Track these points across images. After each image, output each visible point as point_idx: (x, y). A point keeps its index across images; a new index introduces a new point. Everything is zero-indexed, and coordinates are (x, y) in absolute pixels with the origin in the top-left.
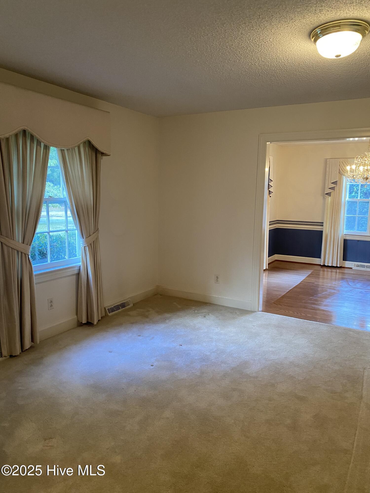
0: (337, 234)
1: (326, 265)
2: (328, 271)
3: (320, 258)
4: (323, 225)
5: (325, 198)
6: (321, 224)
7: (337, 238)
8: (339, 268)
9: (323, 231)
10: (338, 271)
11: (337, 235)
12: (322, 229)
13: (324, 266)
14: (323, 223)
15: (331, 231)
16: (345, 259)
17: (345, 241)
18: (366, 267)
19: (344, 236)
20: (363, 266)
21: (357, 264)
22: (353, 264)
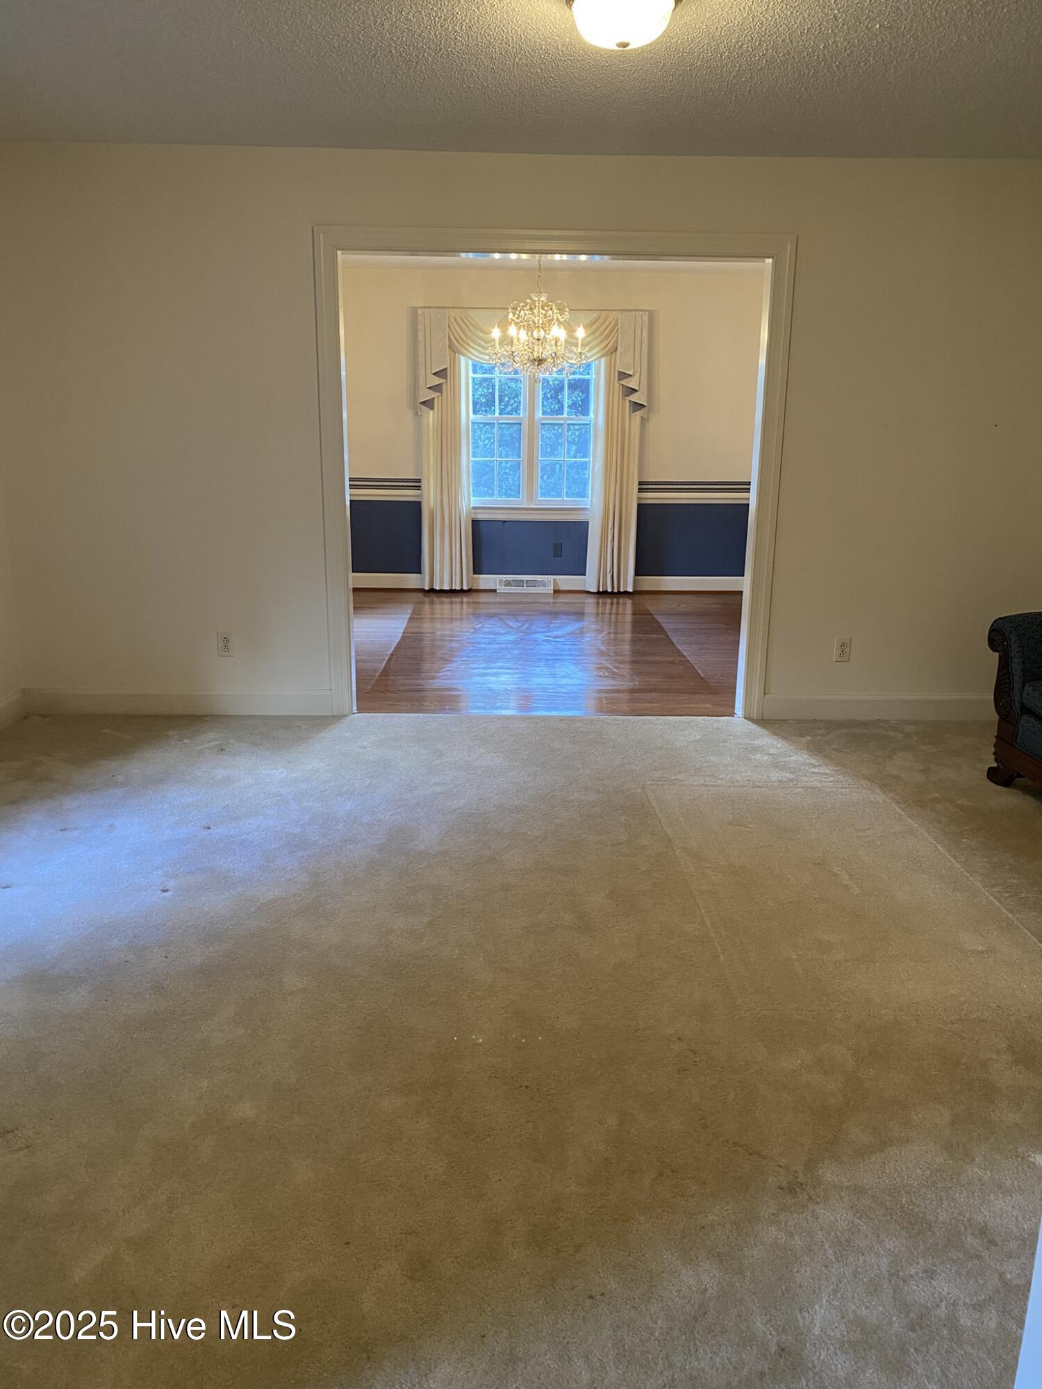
0: (458, 507)
1: (438, 588)
2: (442, 603)
3: (420, 573)
4: (420, 486)
5: (420, 414)
6: (416, 484)
7: (457, 519)
8: (466, 594)
9: (420, 502)
10: (465, 600)
11: (455, 510)
12: (420, 496)
13: (432, 591)
14: (419, 481)
15: (442, 500)
16: (477, 569)
17: (476, 524)
18: (525, 585)
19: (472, 511)
20: (519, 583)
21: (504, 580)
22: (498, 581)
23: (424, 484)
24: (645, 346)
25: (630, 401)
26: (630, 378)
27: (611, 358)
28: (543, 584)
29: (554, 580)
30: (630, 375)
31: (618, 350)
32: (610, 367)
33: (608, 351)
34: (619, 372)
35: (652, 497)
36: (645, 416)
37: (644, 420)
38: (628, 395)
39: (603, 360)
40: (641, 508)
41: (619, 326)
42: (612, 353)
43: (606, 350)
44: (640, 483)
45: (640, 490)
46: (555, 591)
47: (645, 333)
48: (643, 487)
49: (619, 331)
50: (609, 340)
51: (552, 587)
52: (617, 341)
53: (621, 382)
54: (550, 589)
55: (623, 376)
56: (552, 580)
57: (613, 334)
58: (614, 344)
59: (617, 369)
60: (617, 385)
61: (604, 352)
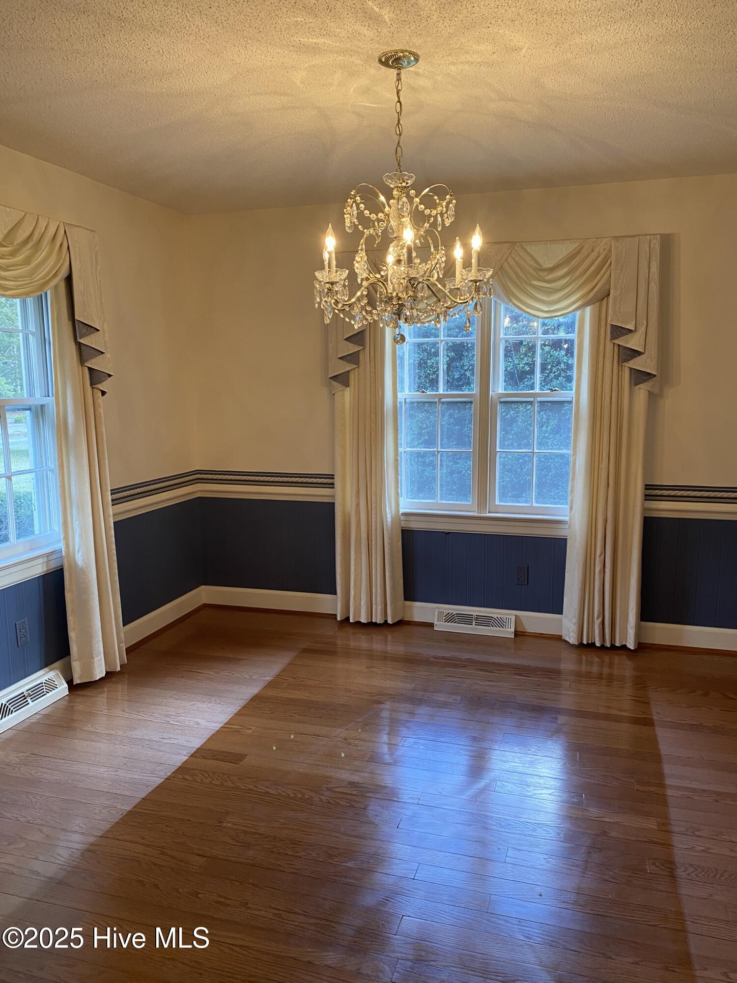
0: (376, 514)
1: (354, 619)
3: (334, 593)
4: (333, 484)
5: (332, 392)
6: (328, 481)
7: (378, 528)
8: (391, 629)
9: (334, 503)
10: (390, 638)
11: (376, 518)
12: (333, 496)
13: (347, 622)
14: (332, 477)
15: (358, 505)
16: (410, 594)
17: (408, 536)
18: (474, 623)
19: (402, 518)
20: (466, 619)
21: (446, 612)
22: (437, 613)
23: (337, 482)
24: (654, 287)
25: (631, 369)
26: (630, 335)
27: (600, 306)
28: (500, 623)
29: (516, 616)
30: (630, 331)
31: (611, 295)
32: (598, 321)
33: (595, 296)
34: (612, 325)
35: (666, 508)
36: (656, 390)
37: (653, 398)
38: (627, 360)
39: (588, 310)
40: (650, 525)
41: (613, 259)
42: (603, 299)
43: (592, 294)
44: (648, 487)
45: (648, 497)
46: (516, 634)
47: (655, 268)
48: (652, 492)
49: (612, 267)
50: (596, 280)
51: (513, 630)
52: (609, 281)
53: (616, 341)
54: (509, 632)
55: (618, 331)
56: (513, 618)
57: (603, 270)
58: (603, 285)
59: (609, 321)
60: (609, 346)
61: (588, 299)
